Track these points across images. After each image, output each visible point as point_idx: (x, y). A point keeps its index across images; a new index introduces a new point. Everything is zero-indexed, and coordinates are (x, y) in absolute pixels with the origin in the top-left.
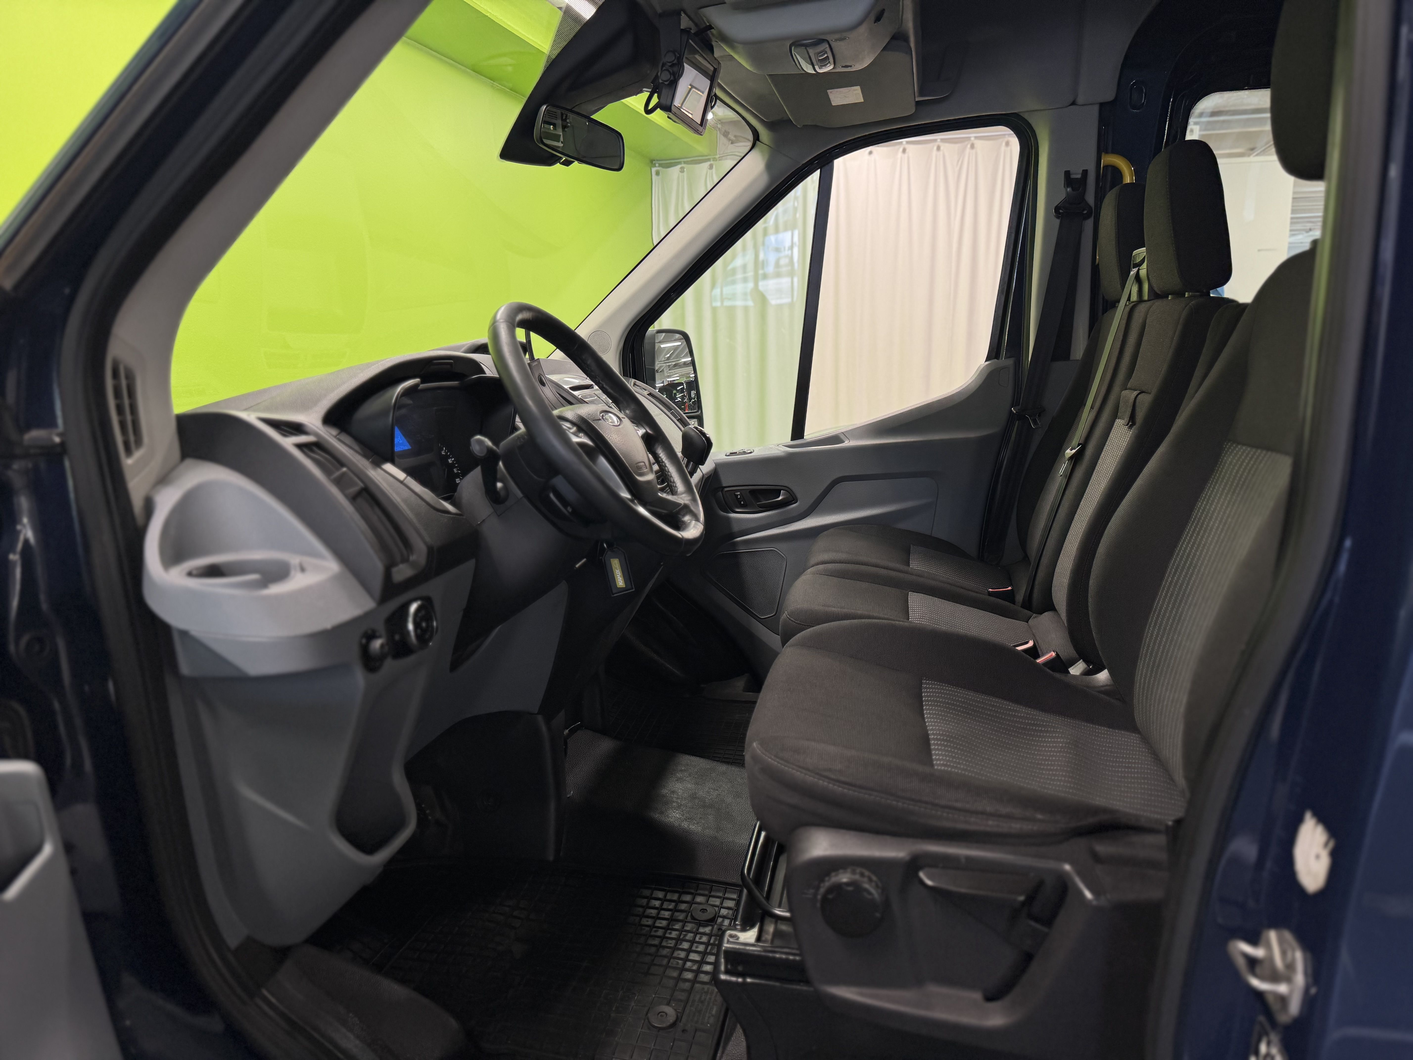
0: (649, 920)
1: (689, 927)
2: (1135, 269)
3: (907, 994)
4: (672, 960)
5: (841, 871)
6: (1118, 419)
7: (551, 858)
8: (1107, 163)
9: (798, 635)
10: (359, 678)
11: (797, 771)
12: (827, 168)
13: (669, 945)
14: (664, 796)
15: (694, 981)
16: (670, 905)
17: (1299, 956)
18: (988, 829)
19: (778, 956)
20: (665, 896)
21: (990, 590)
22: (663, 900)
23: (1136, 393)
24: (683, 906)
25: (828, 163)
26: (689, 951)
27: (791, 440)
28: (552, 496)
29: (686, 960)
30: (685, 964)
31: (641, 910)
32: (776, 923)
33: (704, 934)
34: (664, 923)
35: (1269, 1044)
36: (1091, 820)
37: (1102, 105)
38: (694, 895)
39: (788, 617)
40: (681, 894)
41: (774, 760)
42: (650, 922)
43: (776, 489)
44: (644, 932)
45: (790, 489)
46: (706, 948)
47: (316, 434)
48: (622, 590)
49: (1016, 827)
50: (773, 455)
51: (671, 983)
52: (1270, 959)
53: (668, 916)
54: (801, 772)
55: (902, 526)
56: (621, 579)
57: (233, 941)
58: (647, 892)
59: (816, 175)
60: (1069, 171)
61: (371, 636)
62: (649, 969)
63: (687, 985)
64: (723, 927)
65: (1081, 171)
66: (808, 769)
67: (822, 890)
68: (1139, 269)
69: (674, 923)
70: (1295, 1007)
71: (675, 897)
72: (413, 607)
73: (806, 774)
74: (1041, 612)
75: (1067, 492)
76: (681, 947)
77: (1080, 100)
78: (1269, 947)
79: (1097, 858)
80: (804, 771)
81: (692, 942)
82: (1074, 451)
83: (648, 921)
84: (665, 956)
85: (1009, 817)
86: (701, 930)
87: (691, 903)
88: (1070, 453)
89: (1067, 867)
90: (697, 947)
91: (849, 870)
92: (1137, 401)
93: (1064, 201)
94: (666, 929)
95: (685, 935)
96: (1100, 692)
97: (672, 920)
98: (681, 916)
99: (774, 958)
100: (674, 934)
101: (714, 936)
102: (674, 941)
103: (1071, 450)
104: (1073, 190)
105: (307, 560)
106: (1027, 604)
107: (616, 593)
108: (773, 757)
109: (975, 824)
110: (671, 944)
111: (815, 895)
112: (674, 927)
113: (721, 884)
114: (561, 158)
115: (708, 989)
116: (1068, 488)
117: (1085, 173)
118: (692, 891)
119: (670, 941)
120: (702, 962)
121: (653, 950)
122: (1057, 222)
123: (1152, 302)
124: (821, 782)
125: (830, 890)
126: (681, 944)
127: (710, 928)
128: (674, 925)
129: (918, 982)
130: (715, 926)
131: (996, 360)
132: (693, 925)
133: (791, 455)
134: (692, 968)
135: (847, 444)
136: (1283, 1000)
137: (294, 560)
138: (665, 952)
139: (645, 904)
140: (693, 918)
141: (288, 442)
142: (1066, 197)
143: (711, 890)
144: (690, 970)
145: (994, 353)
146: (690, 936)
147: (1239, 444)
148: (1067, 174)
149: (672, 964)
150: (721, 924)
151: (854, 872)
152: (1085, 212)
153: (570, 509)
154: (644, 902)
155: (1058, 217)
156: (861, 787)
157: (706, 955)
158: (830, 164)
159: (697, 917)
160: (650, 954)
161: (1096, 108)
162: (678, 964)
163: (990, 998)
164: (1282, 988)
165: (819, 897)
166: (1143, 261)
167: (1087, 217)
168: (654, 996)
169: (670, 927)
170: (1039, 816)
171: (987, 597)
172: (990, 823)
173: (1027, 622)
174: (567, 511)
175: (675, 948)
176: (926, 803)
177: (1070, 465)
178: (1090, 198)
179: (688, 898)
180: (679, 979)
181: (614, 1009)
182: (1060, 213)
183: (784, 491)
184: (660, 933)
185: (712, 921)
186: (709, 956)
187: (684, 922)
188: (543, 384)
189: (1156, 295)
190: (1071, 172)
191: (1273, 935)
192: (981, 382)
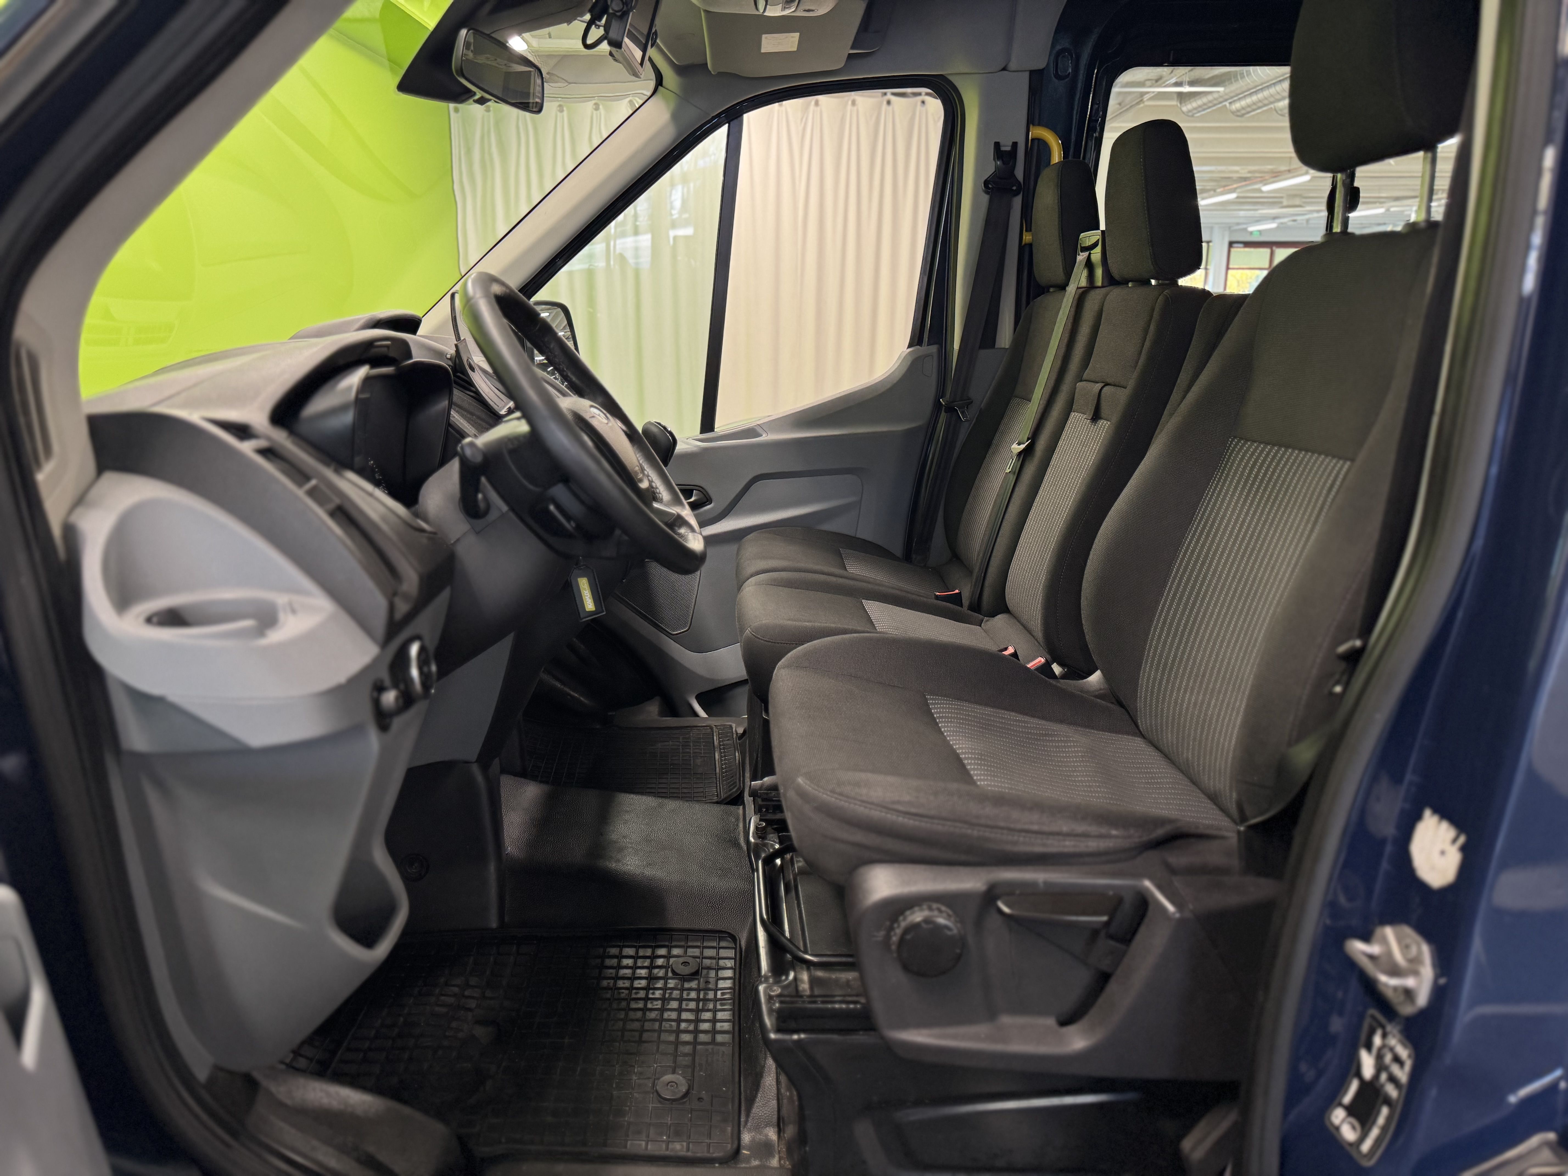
0: (625, 981)
1: (671, 983)
2: (1083, 254)
3: (982, 1029)
4: (664, 1023)
5: (916, 909)
6: (1074, 412)
7: (494, 924)
8: (1035, 136)
9: (789, 654)
10: (373, 740)
11: (860, 806)
12: (735, 121)
13: (656, 1007)
14: (615, 842)
15: (695, 1043)
16: (644, 962)
17: (1426, 950)
18: (1066, 850)
19: (837, 1006)
20: (637, 952)
21: (937, 594)
22: (635, 958)
23: (1099, 386)
24: (660, 962)
25: (736, 118)
26: (680, 1010)
27: (701, 433)
28: (552, 508)
29: (679, 1021)
30: (679, 1026)
31: (613, 971)
32: (808, 969)
33: (691, 989)
34: (643, 983)
35: (1384, 1036)
36: (1160, 832)
37: (1032, 73)
38: (669, 948)
39: (753, 634)
40: (654, 948)
41: (832, 797)
42: (627, 984)
43: (688, 489)
44: (623, 996)
45: (701, 487)
46: (698, 1005)
47: (268, 438)
48: (591, 613)
49: (1092, 845)
50: (685, 450)
51: (671, 1049)
52: (1389, 954)
53: (646, 974)
54: (866, 807)
55: (828, 527)
56: (590, 601)
57: (202, 1074)
58: (614, 951)
59: (724, 130)
60: (999, 142)
61: (380, 688)
62: (641, 1036)
63: (688, 1049)
64: (710, 979)
65: (1011, 144)
66: (872, 803)
67: (898, 931)
68: (1090, 254)
69: (655, 981)
70: (1422, 999)
71: (649, 952)
72: (414, 649)
73: (871, 809)
74: (993, 615)
75: (1017, 489)
76: (669, 1007)
77: (1013, 66)
78: (1384, 941)
79: (1173, 871)
80: (868, 806)
81: (681, 1000)
82: (1023, 447)
83: (624, 983)
84: (654, 1020)
85: (1085, 835)
86: (686, 985)
87: (668, 957)
88: (1018, 448)
89: (1147, 883)
90: (687, 1005)
91: (925, 907)
92: (1102, 393)
93: (994, 175)
94: (647, 989)
95: (671, 994)
96: (1096, 697)
97: (651, 978)
98: (661, 973)
99: (834, 1009)
100: (658, 994)
101: (703, 990)
102: (660, 1002)
103: (1019, 444)
104: (1004, 163)
105: (297, 599)
106: (976, 607)
107: (585, 618)
108: (829, 793)
109: (1054, 846)
110: (657, 1005)
111: (888, 937)
112: (656, 986)
113: (697, 933)
114: (475, 94)
115: (712, 1049)
116: (1017, 485)
117: (1015, 145)
118: (667, 943)
119: (655, 1003)
120: (698, 1021)
121: (639, 1014)
122: (985, 198)
123: (1108, 288)
124: (889, 816)
125: (907, 931)
126: (668, 1003)
127: (696, 982)
128: (655, 984)
129: (992, 1015)
130: (702, 980)
131: (918, 347)
132: (676, 981)
133: (705, 450)
134: (688, 1029)
135: (765, 438)
136: (1409, 994)
137: (281, 599)
138: (653, 1015)
139: (616, 965)
140: (673, 972)
141: (247, 447)
142: (995, 171)
143: (687, 940)
144: (686, 1031)
145: (916, 339)
146: (676, 994)
147: (1247, 440)
148: (997, 145)
149: (665, 1027)
150: (707, 976)
151: (930, 909)
152: (1014, 188)
153: (573, 524)
154: (614, 962)
155: (987, 193)
156: (932, 817)
157: (700, 1013)
158: (739, 119)
159: (678, 971)
160: (637, 1020)
161: (1027, 74)
162: (671, 1026)
163: (1065, 1021)
164: (1410, 982)
165: (895, 939)
166: (1095, 245)
167: (1016, 194)
168: (655, 1066)
169: (651, 986)
170: (1114, 832)
171: (936, 602)
172: (1067, 843)
173: (980, 626)
174: (569, 526)
175: (663, 1010)
176: (1002, 828)
177: (1019, 460)
178: (1019, 173)
179: (662, 952)
180: (677, 1043)
181: (614, 1086)
182: (989, 188)
183: (697, 491)
184: (642, 994)
185: (695, 975)
186: (703, 1013)
187: (665, 978)
188: (473, 369)
189: (1111, 280)
190: (1002, 144)
191: (1389, 932)
192: (905, 369)
